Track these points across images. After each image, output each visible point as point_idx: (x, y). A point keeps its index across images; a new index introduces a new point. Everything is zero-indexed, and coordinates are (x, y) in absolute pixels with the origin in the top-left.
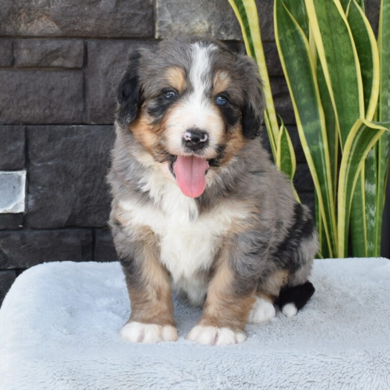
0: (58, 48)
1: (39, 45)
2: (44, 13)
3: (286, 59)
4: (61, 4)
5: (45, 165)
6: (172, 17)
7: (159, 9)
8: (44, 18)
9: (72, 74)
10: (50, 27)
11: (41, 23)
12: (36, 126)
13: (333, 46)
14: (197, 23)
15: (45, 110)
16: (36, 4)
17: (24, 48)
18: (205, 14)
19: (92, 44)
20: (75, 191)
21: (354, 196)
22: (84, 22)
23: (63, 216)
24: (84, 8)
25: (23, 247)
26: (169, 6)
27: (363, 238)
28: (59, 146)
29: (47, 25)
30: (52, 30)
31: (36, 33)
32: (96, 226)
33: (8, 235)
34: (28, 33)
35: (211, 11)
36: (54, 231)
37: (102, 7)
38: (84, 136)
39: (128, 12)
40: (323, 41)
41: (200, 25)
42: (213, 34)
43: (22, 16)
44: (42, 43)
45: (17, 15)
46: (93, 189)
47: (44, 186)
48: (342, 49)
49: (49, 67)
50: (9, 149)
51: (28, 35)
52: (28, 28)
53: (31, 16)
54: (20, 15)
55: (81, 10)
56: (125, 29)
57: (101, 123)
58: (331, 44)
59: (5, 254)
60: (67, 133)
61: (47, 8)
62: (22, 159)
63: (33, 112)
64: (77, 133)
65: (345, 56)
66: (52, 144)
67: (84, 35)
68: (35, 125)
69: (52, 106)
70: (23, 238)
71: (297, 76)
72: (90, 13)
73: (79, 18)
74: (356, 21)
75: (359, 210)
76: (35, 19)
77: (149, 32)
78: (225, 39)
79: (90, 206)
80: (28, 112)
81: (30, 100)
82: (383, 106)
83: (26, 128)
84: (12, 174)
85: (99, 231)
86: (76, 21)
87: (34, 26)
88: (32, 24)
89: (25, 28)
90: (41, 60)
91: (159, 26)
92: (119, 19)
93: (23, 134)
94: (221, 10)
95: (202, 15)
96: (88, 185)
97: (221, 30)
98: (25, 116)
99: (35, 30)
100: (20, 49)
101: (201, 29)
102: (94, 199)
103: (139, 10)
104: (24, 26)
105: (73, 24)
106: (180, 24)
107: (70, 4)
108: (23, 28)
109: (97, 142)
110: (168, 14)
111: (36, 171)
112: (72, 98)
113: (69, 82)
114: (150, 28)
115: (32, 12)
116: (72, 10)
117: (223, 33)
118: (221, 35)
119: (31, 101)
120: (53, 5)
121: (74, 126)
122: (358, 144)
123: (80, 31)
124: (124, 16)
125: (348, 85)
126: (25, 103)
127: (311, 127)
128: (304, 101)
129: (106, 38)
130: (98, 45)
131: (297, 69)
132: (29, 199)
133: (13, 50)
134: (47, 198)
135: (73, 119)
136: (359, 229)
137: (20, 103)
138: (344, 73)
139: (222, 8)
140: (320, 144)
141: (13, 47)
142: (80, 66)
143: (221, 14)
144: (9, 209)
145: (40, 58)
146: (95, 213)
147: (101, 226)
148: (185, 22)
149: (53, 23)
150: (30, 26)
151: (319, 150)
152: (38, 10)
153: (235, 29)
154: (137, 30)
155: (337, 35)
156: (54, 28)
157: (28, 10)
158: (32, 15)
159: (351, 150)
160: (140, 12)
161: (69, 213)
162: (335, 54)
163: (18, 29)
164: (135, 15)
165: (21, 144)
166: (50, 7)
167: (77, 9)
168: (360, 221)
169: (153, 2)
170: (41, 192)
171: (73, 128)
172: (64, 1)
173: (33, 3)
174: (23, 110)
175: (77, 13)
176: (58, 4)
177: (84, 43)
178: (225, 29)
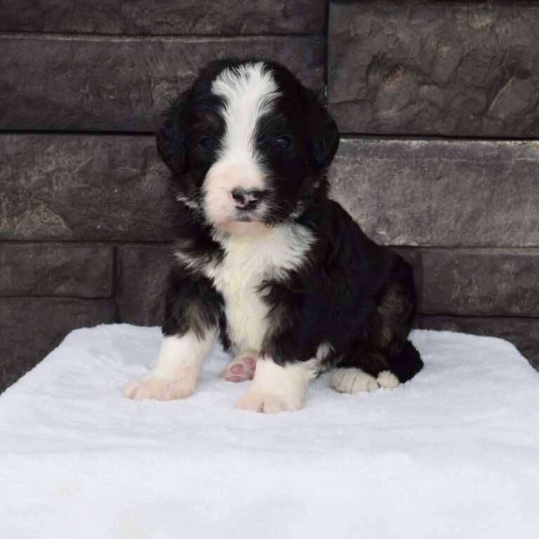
0: (66, 263)
1: (31, 256)
2: (40, 199)
4: (71, 183)
8: (42, 207)
10: (52, 224)
11: (38, 217)
16: (26, 183)
22: (114, 215)
24: (113, 189)
29: (48, 220)
30: (56, 230)
31: (28, 234)
34: (14, 234)
37: (147, 187)
43: (4, 204)
44: (39, 251)
49: (50, 296)
51: (15, 238)
52: (15, 226)
53: (20, 205)
55: (107, 194)
67: (113, 238)
72: (124, 199)
73: (102, 208)
76: (27, 209)
78: (387, 244)
81: (16, 355)
86: (98, 213)
87: (25, 221)
88: (22, 218)
89: (8, 227)
90: (36, 285)
94: (379, 188)
97: (380, 228)
99: (28, 229)
104: (8, 221)
105: (93, 218)
107: (86, 182)
108: (5, 227)
115: (21, 197)
116: (90, 194)
117: (383, 233)
118: (379, 237)
120: (57, 184)
123: (107, 232)
126: (8, 360)
129: (158, 243)
130: (142, 257)
139: (381, 185)
145: (33, 281)
149: (58, 216)
150: (18, 222)
152: (31, 194)
153: (408, 225)
156: (59, 226)
157: (13, 193)
158: (21, 202)
166: (51, 187)
167: (100, 192)
172: (76, 176)
173: (23, 182)
174: (5, 373)
175: (100, 199)
176: (66, 183)
177: (115, 252)
178: (387, 225)
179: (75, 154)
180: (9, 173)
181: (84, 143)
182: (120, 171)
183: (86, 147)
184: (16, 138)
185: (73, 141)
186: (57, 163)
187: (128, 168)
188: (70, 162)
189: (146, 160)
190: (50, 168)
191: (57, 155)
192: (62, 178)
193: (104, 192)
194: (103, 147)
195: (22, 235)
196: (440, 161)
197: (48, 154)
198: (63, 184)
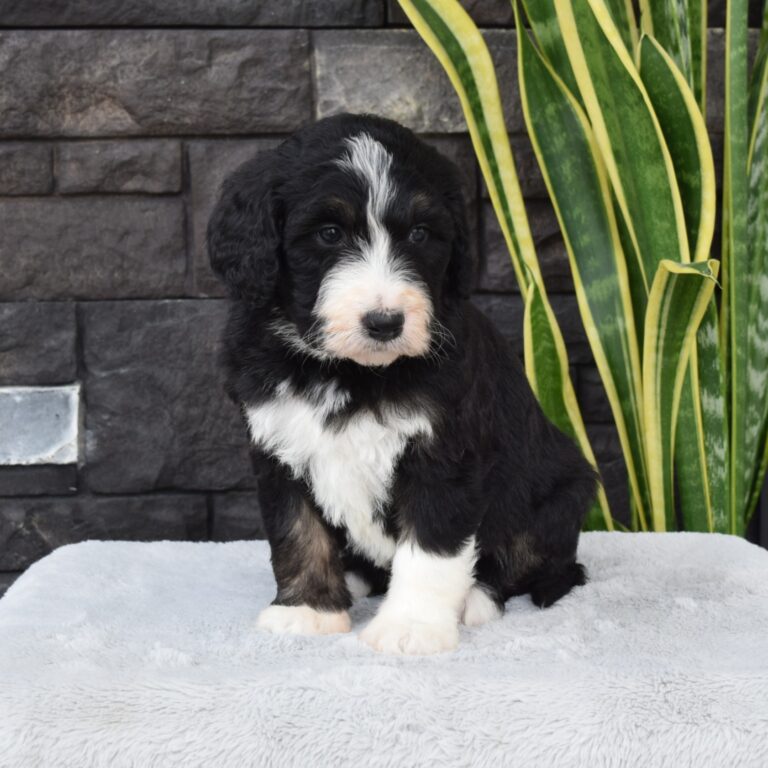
0: (134, 158)
1: (97, 152)
2: (106, 94)
3: (547, 159)
4: (137, 76)
5: (114, 375)
6: (348, 92)
7: (322, 78)
8: (106, 103)
9: (161, 205)
10: (118, 119)
11: (102, 113)
12: (98, 303)
13: (622, 128)
14: (394, 103)
15: (112, 272)
16: (90, 78)
17: (73, 159)
18: (409, 86)
19: (198, 148)
20: (171, 424)
21: (679, 417)
22: (181, 107)
23: (149, 469)
24: (180, 81)
25: (77, 527)
26: (340, 72)
27: (703, 500)
28: (138, 338)
29: (113, 115)
30: (122, 125)
31: (93, 130)
32: (214, 488)
33: (49, 506)
34: (78, 131)
35: (421, 79)
36: (135, 499)
37: (213, 78)
38: (185, 320)
39: (262, 85)
40: (605, 120)
41: (400, 105)
42: (427, 123)
43: (67, 100)
44: (105, 148)
45: (56, 100)
46: (204, 419)
47: (113, 414)
48: (638, 133)
49: (119, 194)
50: (46, 345)
51: (79, 134)
52: (78, 122)
53: (84, 101)
54: (62, 98)
55: (174, 86)
56: (257, 119)
57: (219, 295)
58: (618, 125)
59: (43, 541)
60: (152, 315)
61: (111, 84)
62: (72, 363)
63: (91, 277)
64: (172, 315)
65: (645, 147)
66: (126, 334)
67: (180, 132)
68: (97, 300)
69: (126, 265)
70: (77, 510)
71: (572, 193)
72: (191, 91)
73: (169, 100)
74: (659, 78)
75: (690, 446)
76: (91, 105)
77: (303, 122)
78: (450, 131)
79: (200, 451)
80: (81, 277)
81: (84, 254)
82: (736, 245)
83: (77, 307)
84: (53, 391)
85: (219, 499)
86: (165, 105)
87: (89, 117)
88: (87, 114)
89: (72, 123)
90: (103, 180)
91: (323, 111)
92: (246, 100)
93: (72, 317)
95: (403, 88)
96: (195, 412)
97: (443, 115)
98: (76, 285)
99: (91, 125)
100: (65, 161)
101: (402, 114)
102: (207, 437)
103: (283, 83)
104: (72, 118)
105: (160, 111)
106: (362, 106)
107: (152, 74)
108: (69, 123)
109: (211, 330)
110: (339, 88)
111: (99, 386)
112: (162, 250)
113: (156, 219)
114: (306, 115)
115: (85, 92)
116: (157, 86)
117: (446, 120)
118: (442, 124)
119: (88, 257)
120: (122, 78)
121: (167, 301)
122: (670, 313)
123: (173, 125)
124: (255, 94)
125: (653, 202)
126: (75, 261)
127: (600, 289)
128: (585, 240)
129: (223, 137)
130: (209, 150)
131: (570, 178)
132: (88, 438)
133: (52, 163)
134: (119, 437)
135: (166, 288)
136: (693, 484)
137: (66, 260)
138: (645, 178)
140: (619, 321)
141: (53, 159)
142: (176, 189)
143: (441, 85)
144: (49, 456)
145: (101, 176)
146: (211, 464)
147: (223, 488)
148: (371, 102)
149: (124, 111)
150: (82, 118)
151: (617, 332)
152: (95, 88)
154: (280, 119)
155: (628, 108)
156: (125, 121)
157: (78, 88)
158: (84, 97)
159: (659, 326)
160: (285, 86)
161: (161, 463)
162: (626, 144)
163: (60, 125)
164: (274, 91)
165: (68, 336)
166: (116, 81)
167: (166, 84)
168: (694, 466)
169: (310, 65)
170: (109, 424)
171: (166, 305)
172: (142, 69)
173: (86, 76)
174: (72, 274)
175: (166, 91)
176: (132, 76)
177: (182, 146)
178: (449, 113)
179: (139, 47)
180: (73, 68)
181: (147, 37)
182: (186, 62)
183: (150, 40)
184: (77, 33)
185: (137, 35)
186: (121, 57)
187: (193, 59)
188: (135, 56)
189: (211, 52)
190: (114, 62)
191: (120, 49)
192: (127, 71)
193: (171, 83)
194: (168, 39)
195: (86, 131)
196: (498, 49)
197: (112, 48)
198: (128, 77)
